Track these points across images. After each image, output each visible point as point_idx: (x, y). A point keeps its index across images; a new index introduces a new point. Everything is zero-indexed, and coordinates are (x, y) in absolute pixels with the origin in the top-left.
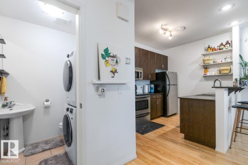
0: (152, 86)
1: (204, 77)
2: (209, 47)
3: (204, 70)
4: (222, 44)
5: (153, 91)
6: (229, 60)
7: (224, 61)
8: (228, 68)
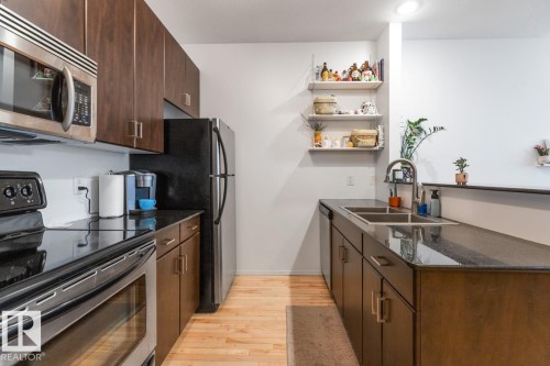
0: (149, 180)
1: (312, 152)
2: (325, 69)
3: (312, 132)
4: (355, 67)
5: (149, 204)
6: (373, 112)
7: (361, 114)
8: (373, 132)
